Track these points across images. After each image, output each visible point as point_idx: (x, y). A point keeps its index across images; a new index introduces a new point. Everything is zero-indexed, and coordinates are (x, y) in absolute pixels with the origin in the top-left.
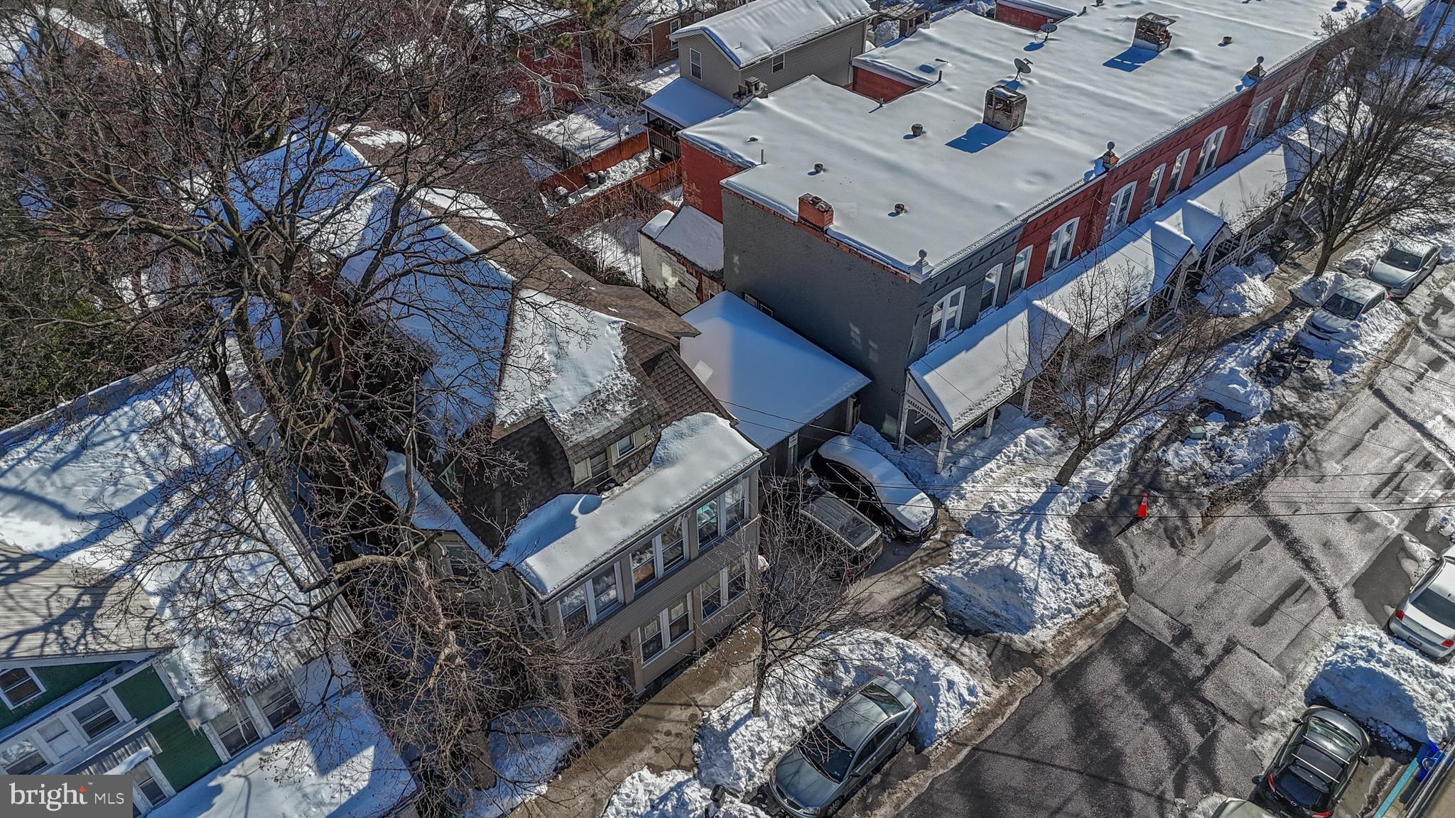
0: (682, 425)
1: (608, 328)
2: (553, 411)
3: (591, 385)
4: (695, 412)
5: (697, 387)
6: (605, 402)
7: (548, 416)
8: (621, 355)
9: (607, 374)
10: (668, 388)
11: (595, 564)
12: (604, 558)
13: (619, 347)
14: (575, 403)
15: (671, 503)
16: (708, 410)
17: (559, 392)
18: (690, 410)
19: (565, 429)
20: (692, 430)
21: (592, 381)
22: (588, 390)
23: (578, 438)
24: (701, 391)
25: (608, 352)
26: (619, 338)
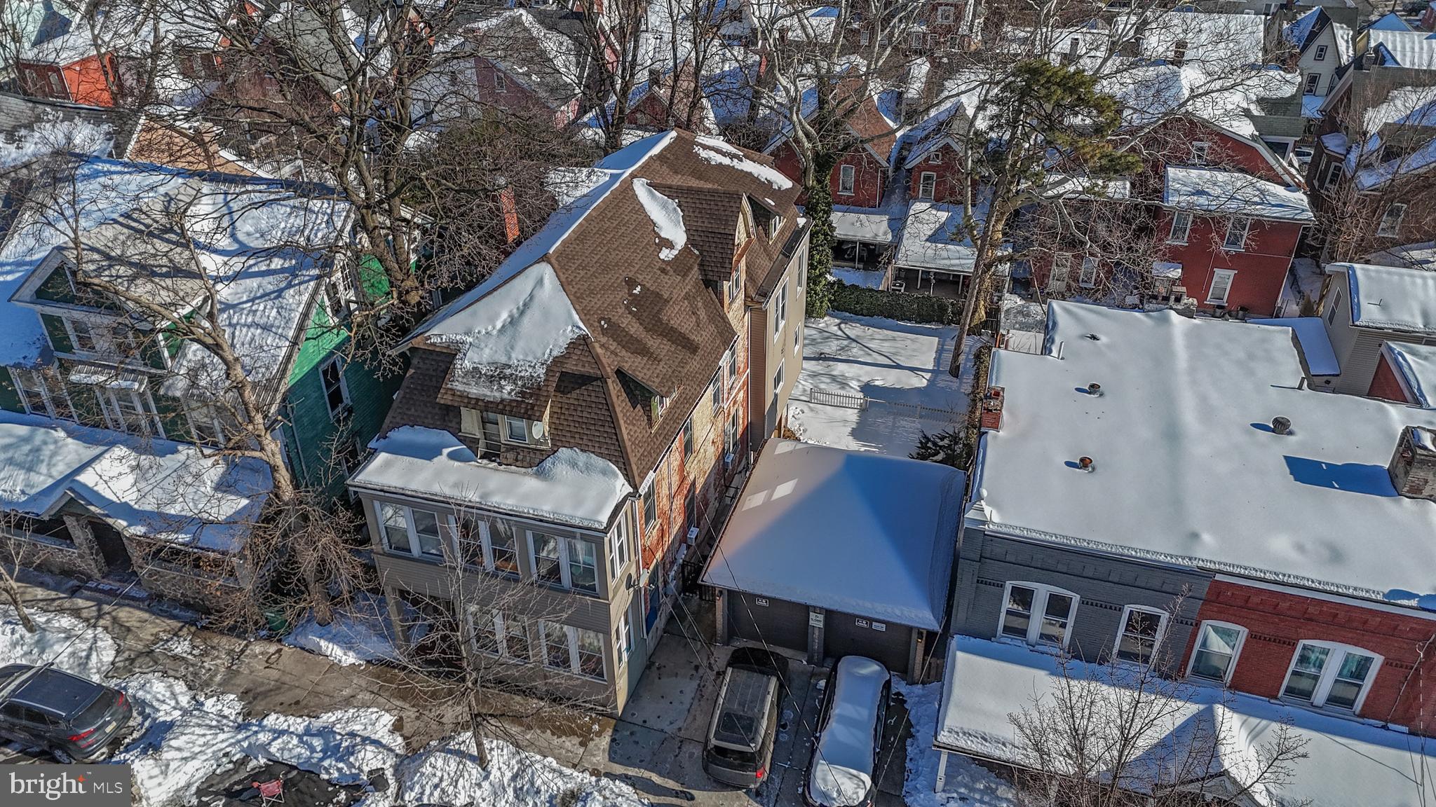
0: (582, 458)
1: (570, 328)
2: (465, 355)
3: (510, 358)
4: (600, 455)
5: (616, 434)
6: (505, 378)
7: (459, 356)
8: (555, 353)
9: (530, 358)
10: (585, 414)
11: (401, 491)
12: (410, 493)
13: (561, 347)
14: (484, 361)
15: (497, 500)
16: (615, 463)
17: (483, 345)
18: (597, 450)
19: (459, 372)
20: (587, 468)
21: (513, 355)
22: (503, 360)
23: (459, 387)
24: (617, 440)
25: (548, 344)
26: (569, 341)
